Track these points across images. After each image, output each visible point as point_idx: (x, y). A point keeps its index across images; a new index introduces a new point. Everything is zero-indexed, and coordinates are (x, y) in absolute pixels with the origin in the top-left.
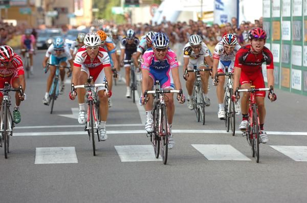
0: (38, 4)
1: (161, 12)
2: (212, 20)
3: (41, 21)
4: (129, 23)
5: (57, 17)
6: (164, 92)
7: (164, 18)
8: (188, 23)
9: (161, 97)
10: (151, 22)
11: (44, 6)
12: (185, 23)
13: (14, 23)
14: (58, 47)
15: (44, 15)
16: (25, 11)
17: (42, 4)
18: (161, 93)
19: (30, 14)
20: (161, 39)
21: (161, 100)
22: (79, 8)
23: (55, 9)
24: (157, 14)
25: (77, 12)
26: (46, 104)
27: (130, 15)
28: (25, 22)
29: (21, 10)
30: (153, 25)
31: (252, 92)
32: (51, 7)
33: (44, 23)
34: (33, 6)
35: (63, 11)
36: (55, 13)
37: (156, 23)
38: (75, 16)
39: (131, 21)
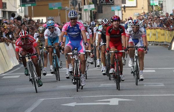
20: (72, 13)
31: (116, 53)
35: (108, 2)
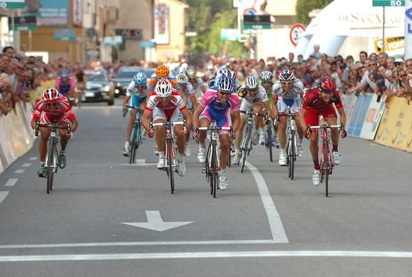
0: (87, 23)
1: (309, 37)
2: (401, 52)
3: (94, 53)
4: (252, 57)
5: (122, 47)
7: (317, 49)
8: (357, 58)
10: (292, 56)
11: (98, 27)
12: (350, 58)
13: (45, 57)
14: (139, 83)
15: (98, 43)
16: (65, 36)
17: (95, 23)
19: (73, 41)
22: (162, 31)
23: (119, 32)
24: (302, 42)
25: (159, 38)
26: (126, 155)
27: (254, 44)
28: (65, 56)
29: (58, 33)
30: (296, 60)
32: (111, 28)
33: (98, 57)
34: (78, 26)
35: (134, 35)
36: (119, 39)
37: (300, 57)
38: (155, 45)
39: (255, 55)
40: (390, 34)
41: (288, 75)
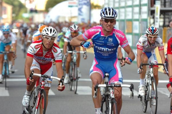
6: (114, 86)
9: (111, 91)
14: (5, 31)
18: (111, 87)
21: (111, 95)
22: (5, 14)
40: (73, 15)
41: (154, 30)
